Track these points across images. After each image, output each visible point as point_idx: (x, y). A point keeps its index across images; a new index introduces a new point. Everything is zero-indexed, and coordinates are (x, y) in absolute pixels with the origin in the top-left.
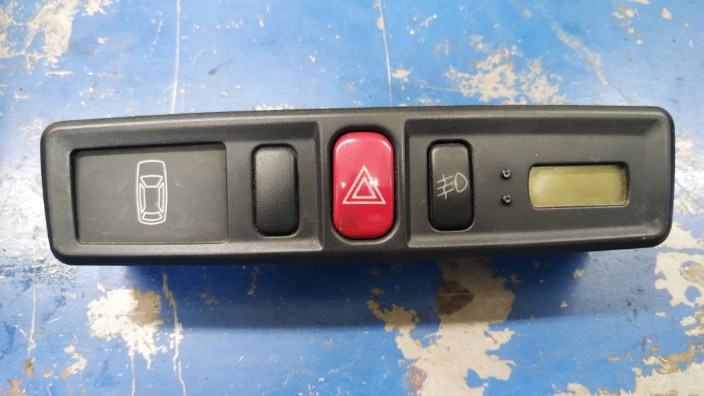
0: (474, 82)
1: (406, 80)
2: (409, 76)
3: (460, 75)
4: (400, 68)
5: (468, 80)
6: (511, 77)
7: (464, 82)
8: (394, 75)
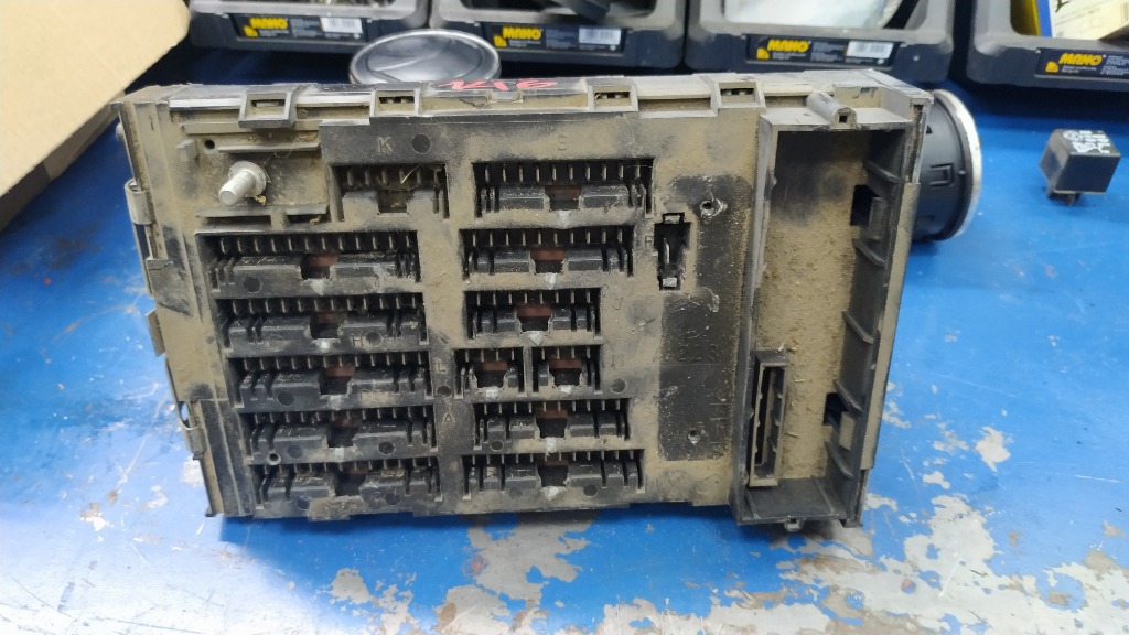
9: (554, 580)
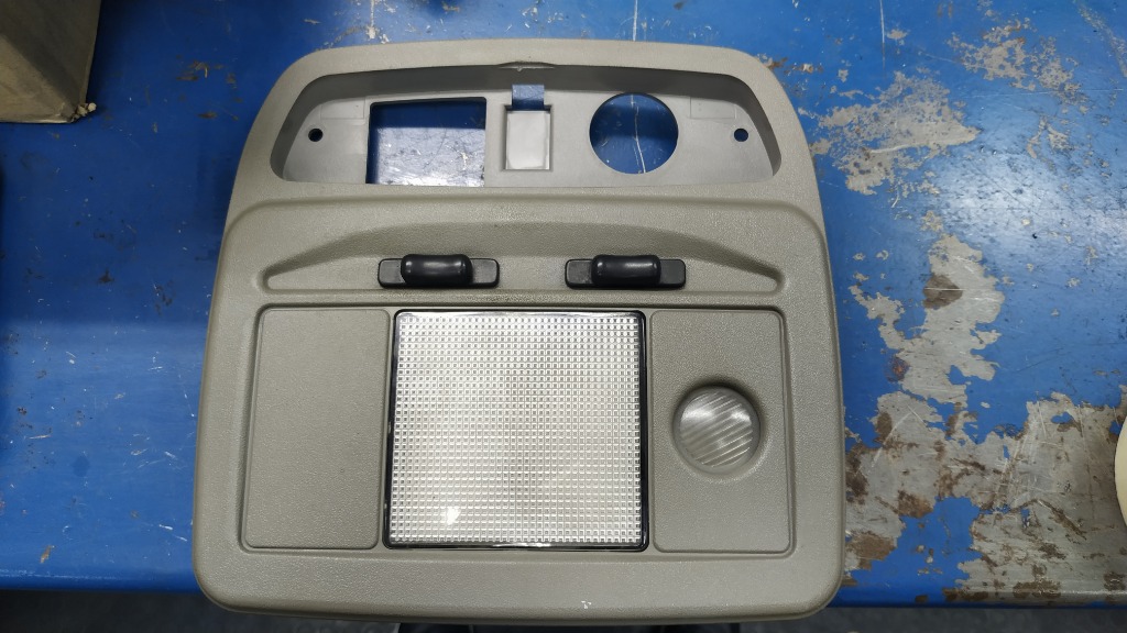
0: (979, 56)
1: (902, 43)
2: (905, 39)
3: (963, 45)
4: (896, 28)
5: (972, 52)
6: (1020, 57)
7: (968, 55)
8: (888, 35)
9: (975, 379)
